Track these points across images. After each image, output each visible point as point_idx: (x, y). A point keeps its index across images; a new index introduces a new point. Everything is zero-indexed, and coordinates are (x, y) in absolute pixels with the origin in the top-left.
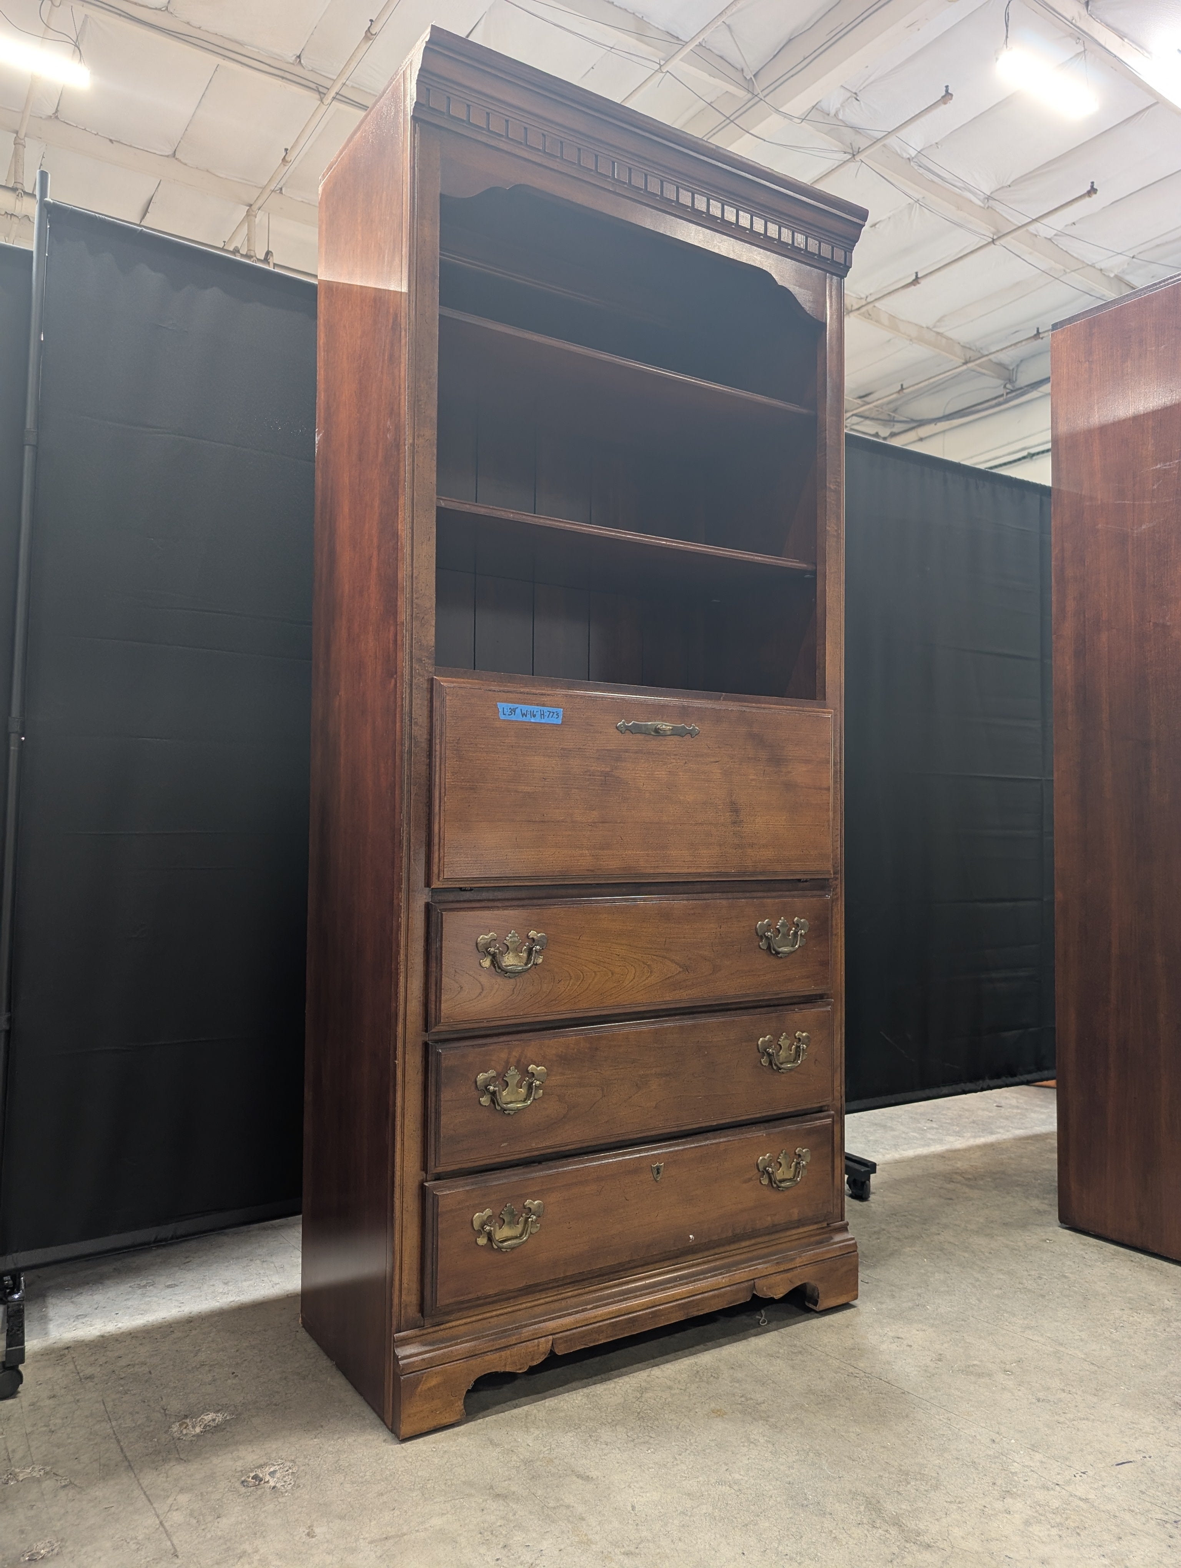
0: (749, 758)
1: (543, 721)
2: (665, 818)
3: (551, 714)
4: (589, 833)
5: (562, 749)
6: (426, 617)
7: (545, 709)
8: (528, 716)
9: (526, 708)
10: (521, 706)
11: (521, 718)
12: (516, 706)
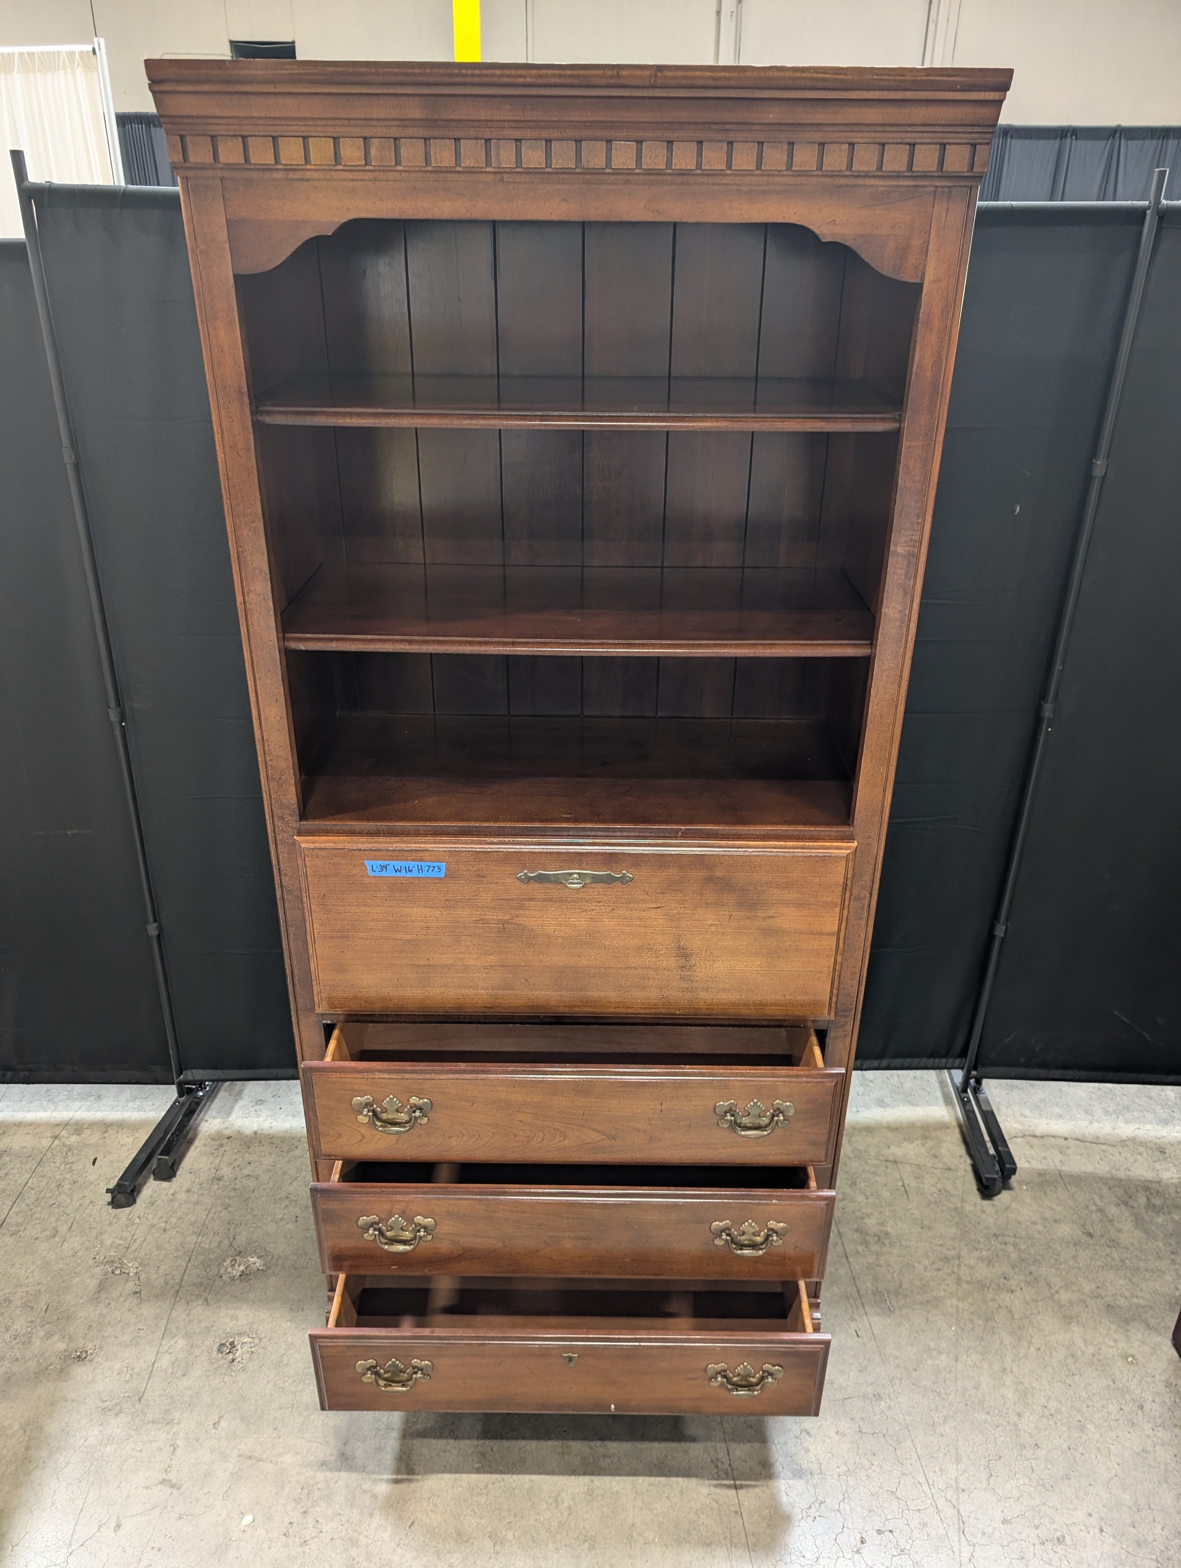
0: (707, 903)
1: (421, 875)
2: (584, 962)
3: (431, 868)
4: (484, 975)
5: (447, 900)
6: (283, 777)
7: (423, 864)
8: (403, 871)
9: (398, 864)
10: (392, 863)
11: (394, 874)
12: (387, 862)
